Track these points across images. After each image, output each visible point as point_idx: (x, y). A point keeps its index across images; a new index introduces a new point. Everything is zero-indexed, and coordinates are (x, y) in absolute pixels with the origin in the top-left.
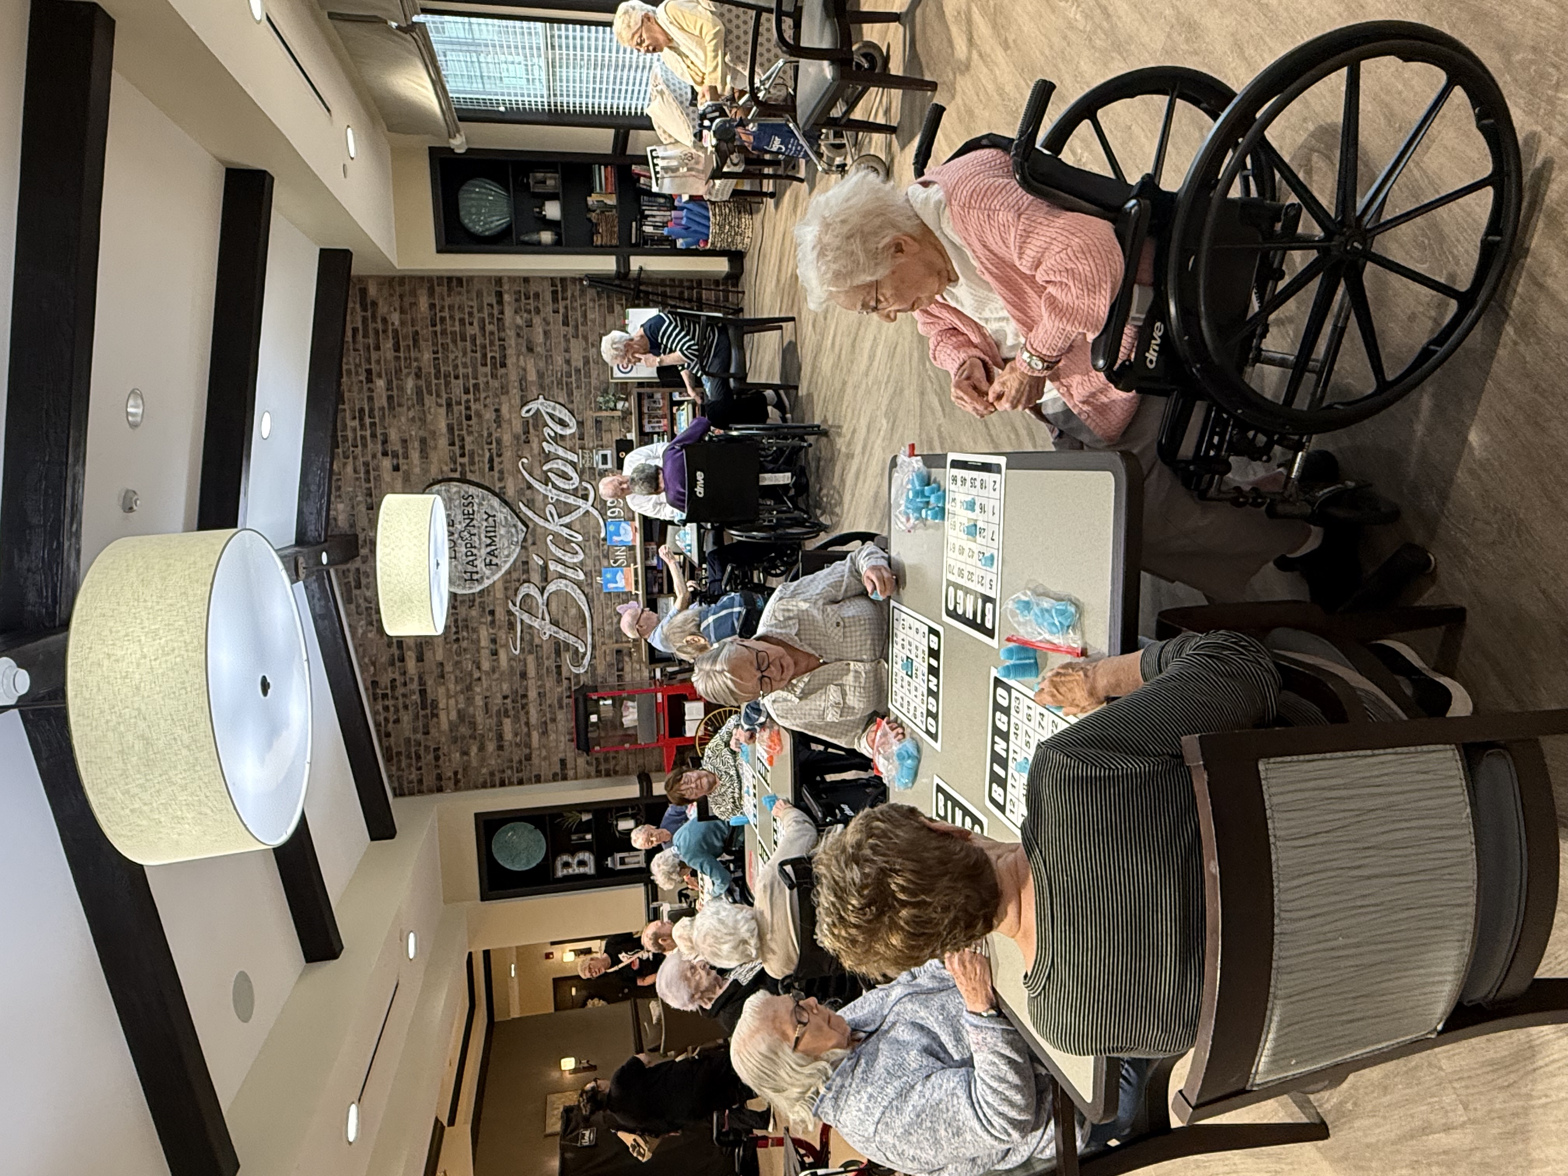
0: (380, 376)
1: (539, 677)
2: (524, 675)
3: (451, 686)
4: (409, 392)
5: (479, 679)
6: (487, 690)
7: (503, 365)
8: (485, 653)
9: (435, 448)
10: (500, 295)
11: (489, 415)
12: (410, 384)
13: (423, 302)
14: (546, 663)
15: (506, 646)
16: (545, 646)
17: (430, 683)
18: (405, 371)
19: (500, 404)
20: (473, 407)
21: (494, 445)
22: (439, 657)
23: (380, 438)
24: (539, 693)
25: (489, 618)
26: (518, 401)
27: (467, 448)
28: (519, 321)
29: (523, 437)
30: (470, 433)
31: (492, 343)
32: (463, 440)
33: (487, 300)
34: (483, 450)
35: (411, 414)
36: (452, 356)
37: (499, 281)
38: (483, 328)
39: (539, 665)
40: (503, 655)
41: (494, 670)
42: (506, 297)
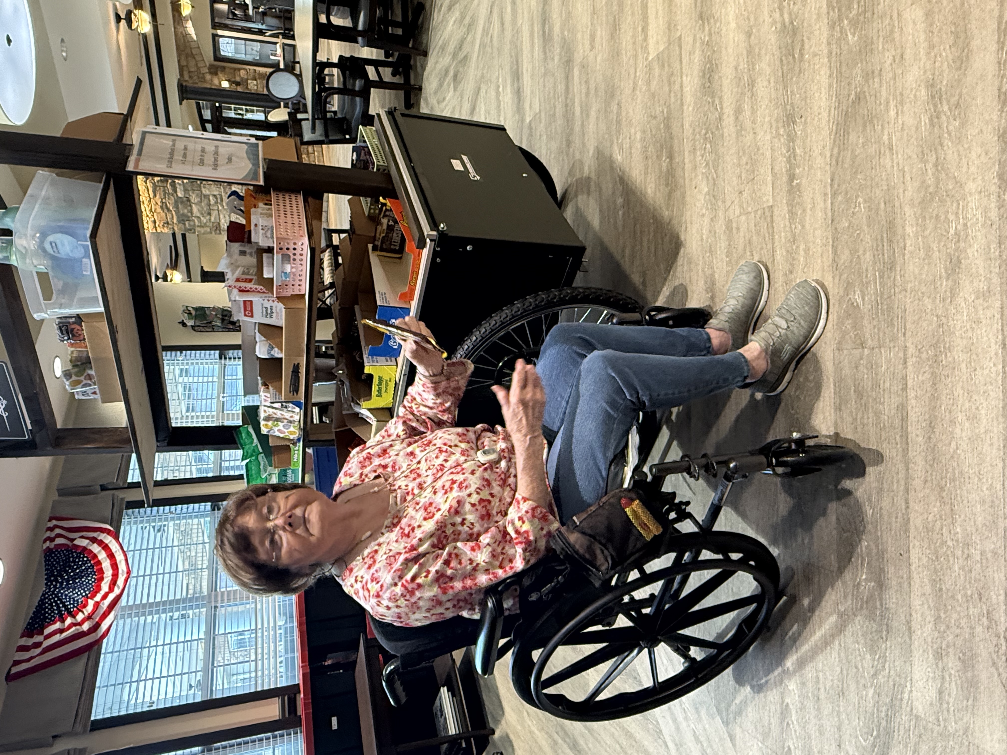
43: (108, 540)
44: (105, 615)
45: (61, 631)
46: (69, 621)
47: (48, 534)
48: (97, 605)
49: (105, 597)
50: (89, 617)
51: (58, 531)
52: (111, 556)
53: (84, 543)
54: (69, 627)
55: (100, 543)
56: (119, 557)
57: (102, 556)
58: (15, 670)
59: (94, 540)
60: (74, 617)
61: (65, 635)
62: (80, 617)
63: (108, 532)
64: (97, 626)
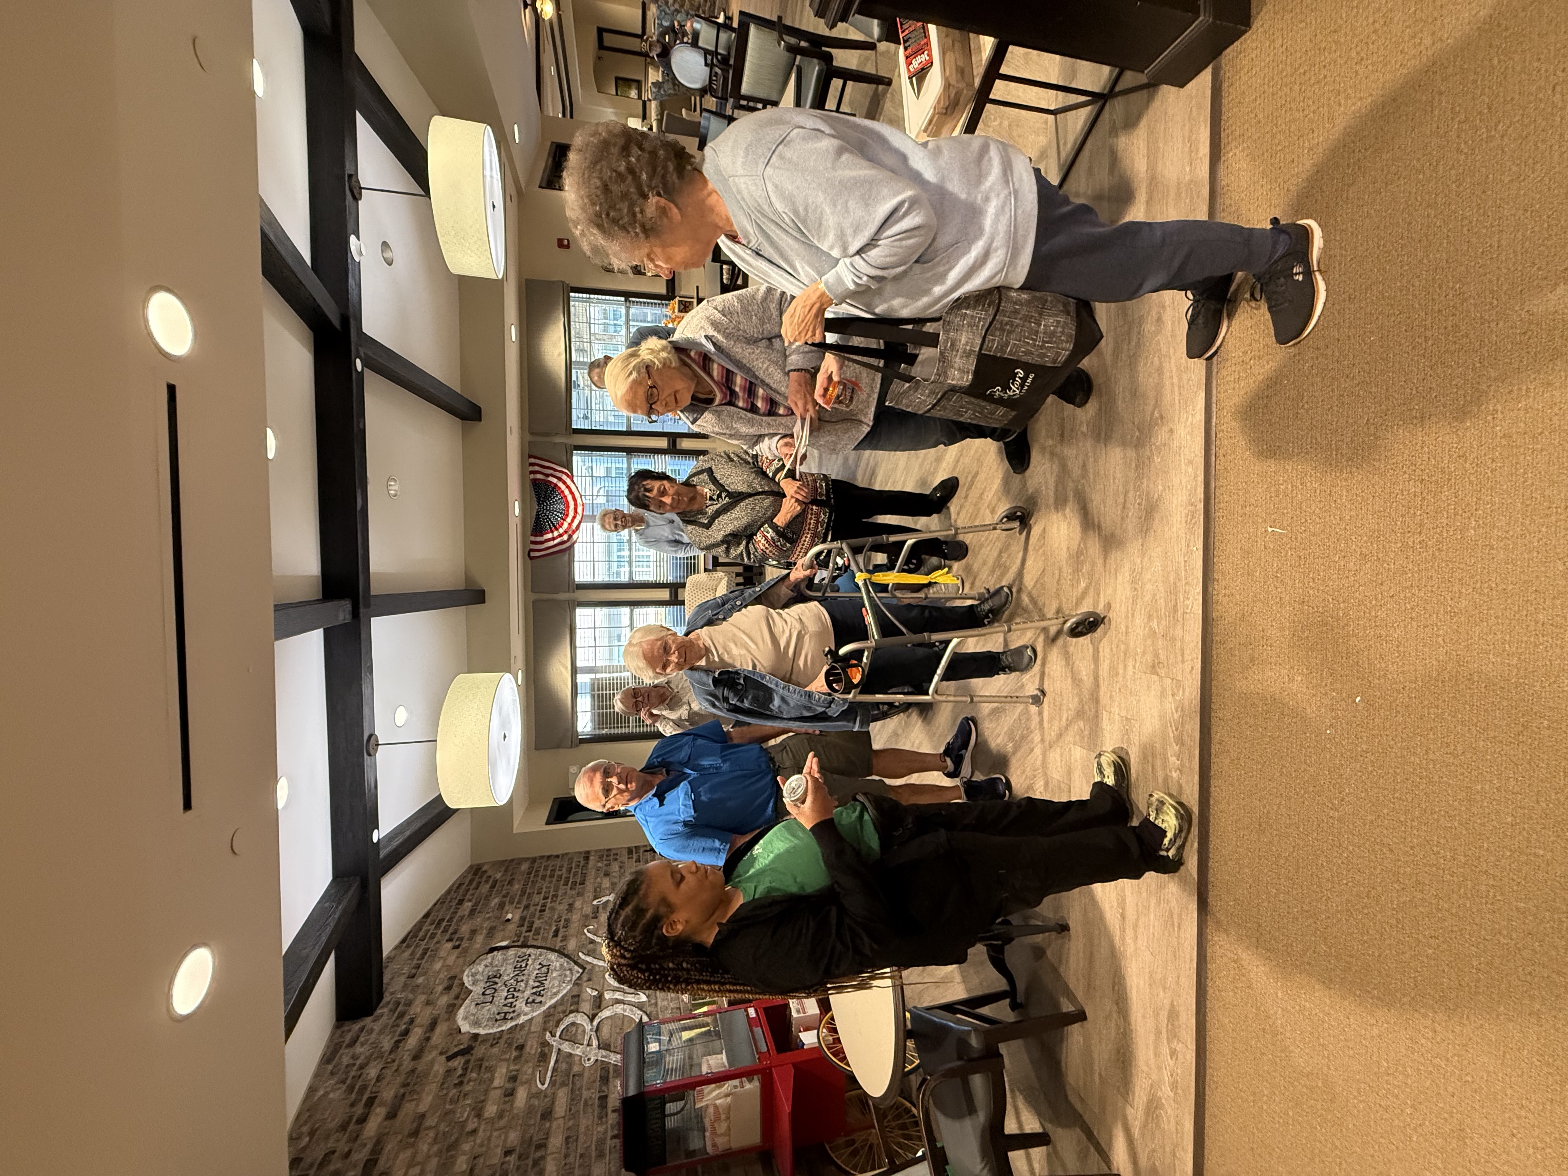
0: (470, 900)
1: (572, 1114)
2: (547, 1115)
3: (424, 1147)
4: (493, 904)
5: (474, 1131)
6: (481, 1146)
7: (582, 883)
8: (495, 1095)
9: (503, 930)
10: (587, 858)
11: (563, 907)
12: (495, 901)
13: (524, 867)
14: (585, 1094)
15: (530, 1082)
16: (586, 1074)
17: (390, 1146)
18: (493, 896)
19: (574, 901)
20: (549, 905)
21: (563, 922)
22: (422, 1109)
23: (451, 931)
24: (568, 1138)
25: (514, 1054)
26: (591, 897)
27: (535, 926)
28: (600, 864)
29: (592, 915)
30: (539, 919)
31: (574, 875)
32: (533, 922)
33: (575, 860)
34: (550, 926)
35: (488, 916)
36: (538, 885)
37: (588, 852)
38: (569, 870)
39: (574, 1098)
40: (522, 1094)
41: (500, 1115)
42: (592, 858)
43: (568, 481)
44: (574, 532)
45: (554, 539)
46: (556, 534)
47: (531, 468)
48: (570, 524)
49: (572, 521)
50: (566, 532)
51: (537, 468)
52: (572, 493)
53: (555, 480)
54: (557, 538)
55: (564, 483)
56: (577, 495)
57: (567, 492)
58: (532, 554)
59: (560, 479)
60: (557, 529)
61: (556, 541)
62: (561, 531)
63: (568, 476)
64: (570, 537)
